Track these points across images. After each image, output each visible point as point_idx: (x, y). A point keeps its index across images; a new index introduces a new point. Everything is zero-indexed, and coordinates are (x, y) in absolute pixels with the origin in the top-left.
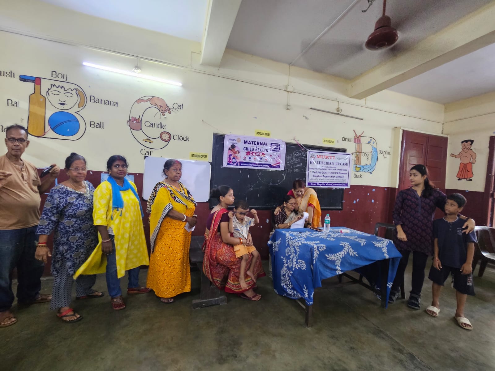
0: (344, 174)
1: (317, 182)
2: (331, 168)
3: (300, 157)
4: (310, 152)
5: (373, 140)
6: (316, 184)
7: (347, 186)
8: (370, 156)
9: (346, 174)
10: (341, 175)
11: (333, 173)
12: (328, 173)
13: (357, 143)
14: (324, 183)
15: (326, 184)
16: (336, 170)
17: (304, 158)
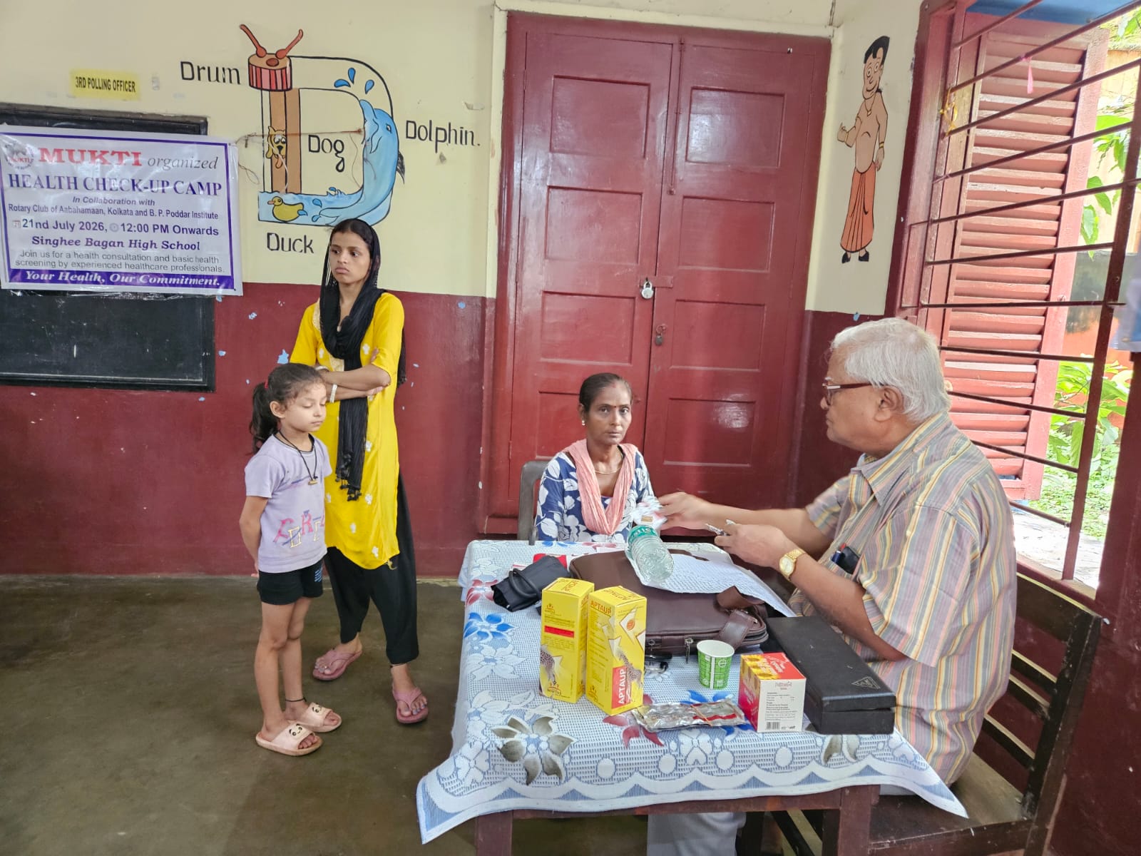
0: (200, 231)
1: (57, 268)
2: (124, 207)
5: (363, 75)
6: (51, 276)
7: (229, 287)
8: (353, 152)
9: (213, 232)
10: (185, 239)
11: (143, 228)
12: (113, 228)
13: (270, 90)
14: (100, 273)
15: (107, 277)
16: (152, 213)
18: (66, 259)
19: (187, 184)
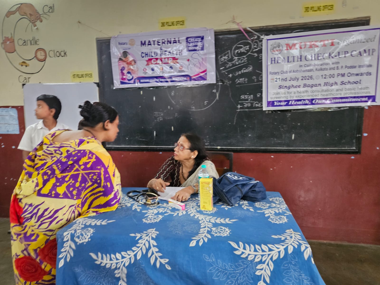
0: (362, 74)
1: (289, 99)
2: (323, 67)
3: (247, 53)
4: (268, 41)
6: (285, 103)
7: (374, 101)
9: (369, 74)
10: (353, 79)
11: (332, 76)
12: (317, 77)
14: (308, 100)
15: (312, 102)
16: (337, 68)
17: (256, 55)
18: (293, 94)
19: (358, 52)
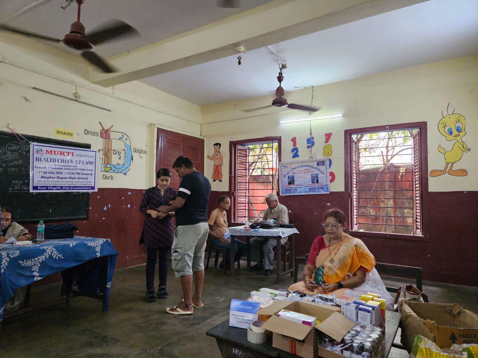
0: (88, 174)
1: (48, 185)
2: (68, 168)
3: (18, 151)
4: (34, 146)
6: (46, 188)
7: (94, 189)
8: (123, 155)
9: (91, 174)
10: (84, 176)
11: (73, 173)
12: (65, 173)
13: (105, 139)
14: (60, 187)
16: (76, 169)
17: (25, 153)
18: (50, 182)
19: (86, 161)
